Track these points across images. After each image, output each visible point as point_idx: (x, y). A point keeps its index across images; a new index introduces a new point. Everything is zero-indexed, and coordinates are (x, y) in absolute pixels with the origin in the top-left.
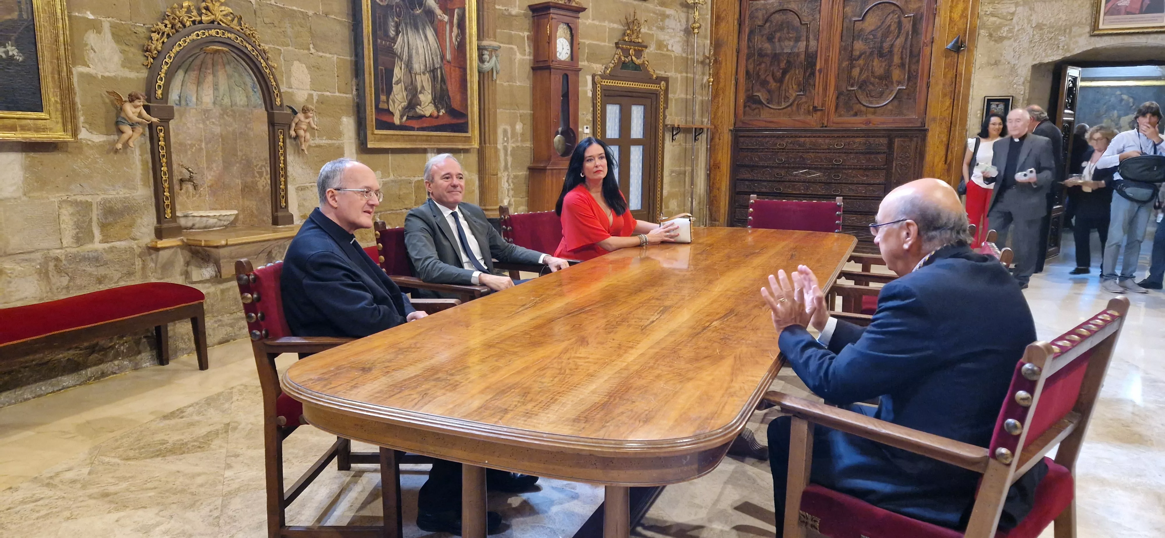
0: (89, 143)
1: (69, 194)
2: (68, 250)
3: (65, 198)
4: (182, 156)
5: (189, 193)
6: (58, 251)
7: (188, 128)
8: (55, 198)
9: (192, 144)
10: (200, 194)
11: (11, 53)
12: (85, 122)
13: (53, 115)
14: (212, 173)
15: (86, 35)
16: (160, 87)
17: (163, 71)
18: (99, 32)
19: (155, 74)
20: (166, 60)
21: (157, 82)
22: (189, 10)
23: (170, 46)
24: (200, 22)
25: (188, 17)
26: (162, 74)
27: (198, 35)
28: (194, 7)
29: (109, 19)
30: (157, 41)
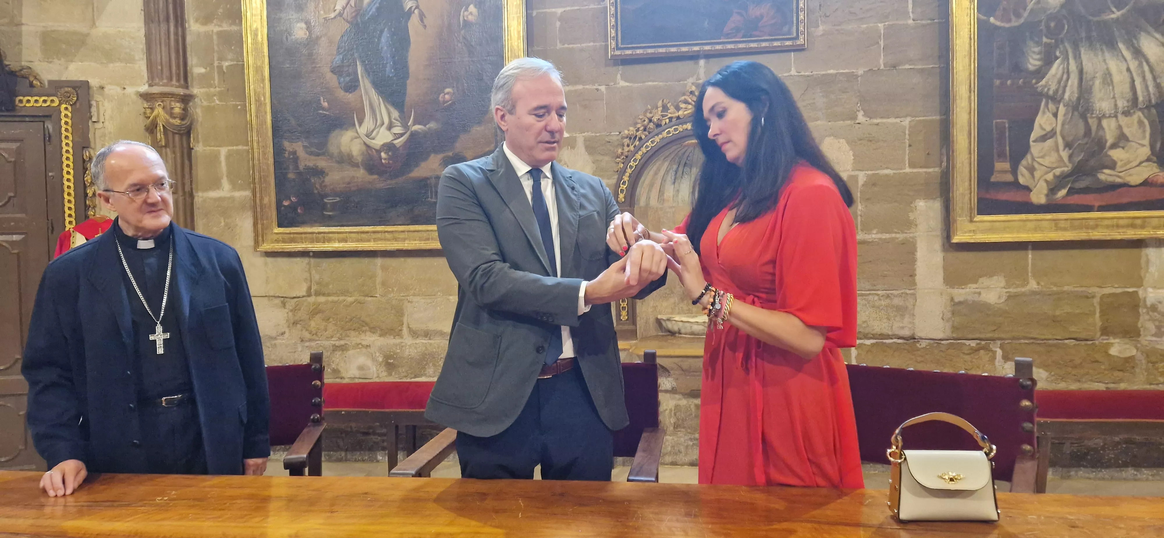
16: (622, 191)
17: (627, 174)
18: (573, 147)
19: (620, 179)
20: (631, 164)
21: (620, 186)
22: (665, 108)
23: (638, 149)
24: (678, 118)
25: (663, 116)
26: (626, 178)
27: (669, 132)
28: (670, 104)
29: (584, 134)
30: (628, 146)
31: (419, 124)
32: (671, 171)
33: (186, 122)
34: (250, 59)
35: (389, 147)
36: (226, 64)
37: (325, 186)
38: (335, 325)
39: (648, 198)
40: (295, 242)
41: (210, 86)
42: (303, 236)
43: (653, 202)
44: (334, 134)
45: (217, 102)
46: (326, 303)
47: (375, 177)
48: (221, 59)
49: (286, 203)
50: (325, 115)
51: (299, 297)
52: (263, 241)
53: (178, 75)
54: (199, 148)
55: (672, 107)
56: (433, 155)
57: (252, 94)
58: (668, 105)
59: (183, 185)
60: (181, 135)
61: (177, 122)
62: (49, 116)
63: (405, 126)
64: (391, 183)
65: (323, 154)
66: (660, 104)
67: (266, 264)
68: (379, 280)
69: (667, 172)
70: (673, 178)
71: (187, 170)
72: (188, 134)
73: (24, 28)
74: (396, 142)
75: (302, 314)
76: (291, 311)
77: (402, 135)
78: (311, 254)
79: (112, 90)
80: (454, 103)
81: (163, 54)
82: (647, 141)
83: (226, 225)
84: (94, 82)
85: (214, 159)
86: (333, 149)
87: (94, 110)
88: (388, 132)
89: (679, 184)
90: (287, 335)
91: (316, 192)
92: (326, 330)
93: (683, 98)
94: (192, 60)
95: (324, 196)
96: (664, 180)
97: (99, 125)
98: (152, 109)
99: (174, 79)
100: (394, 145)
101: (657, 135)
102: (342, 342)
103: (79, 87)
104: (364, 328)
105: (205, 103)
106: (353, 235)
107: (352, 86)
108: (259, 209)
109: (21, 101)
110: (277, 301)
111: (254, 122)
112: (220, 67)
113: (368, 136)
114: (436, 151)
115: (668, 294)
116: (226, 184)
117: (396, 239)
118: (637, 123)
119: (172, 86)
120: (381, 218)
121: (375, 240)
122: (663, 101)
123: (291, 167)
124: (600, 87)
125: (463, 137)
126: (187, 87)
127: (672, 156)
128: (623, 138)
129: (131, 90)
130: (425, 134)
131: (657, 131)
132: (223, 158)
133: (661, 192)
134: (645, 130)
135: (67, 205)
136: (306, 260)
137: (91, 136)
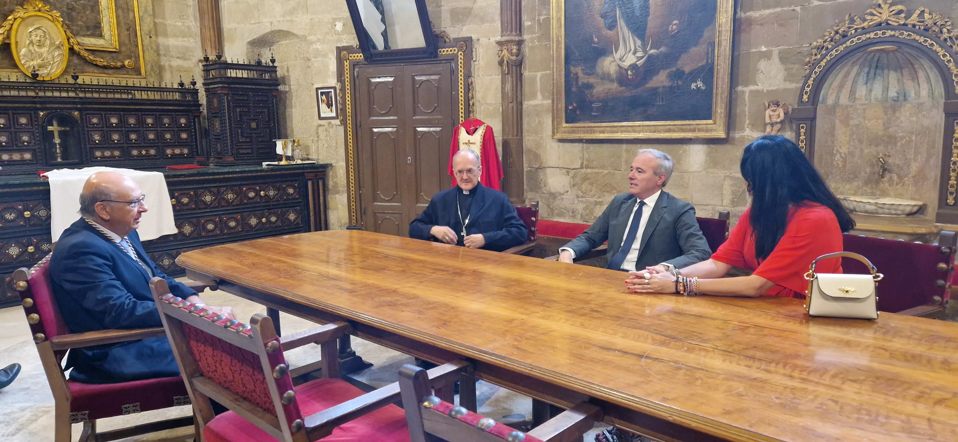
0: (750, 138)
1: (731, 172)
2: (726, 208)
3: (728, 174)
4: (890, 147)
5: (893, 181)
6: (720, 207)
7: (902, 122)
8: (721, 173)
9: (903, 136)
10: (904, 183)
11: (699, 86)
12: (749, 124)
13: (718, 121)
14: (917, 164)
15: (759, 63)
16: (806, 93)
17: (812, 79)
18: (769, 59)
19: (806, 83)
20: (816, 70)
21: (804, 89)
22: (852, 21)
23: (823, 57)
24: (863, 28)
25: (849, 28)
26: (810, 82)
27: (852, 42)
28: (857, 17)
29: (779, 48)
30: (816, 55)
31: (654, 49)
32: (862, 74)
33: (520, 57)
34: (553, 13)
35: (633, 67)
36: (542, 18)
37: (593, 96)
38: (596, 188)
39: (838, 97)
40: (575, 133)
41: (533, 33)
42: (580, 129)
43: (844, 100)
44: (600, 60)
45: (537, 43)
46: (592, 173)
47: (624, 88)
48: (539, 15)
49: (570, 108)
50: (596, 47)
51: (576, 169)
52: (557, 132)
53: (516, 28)
54: (526, 74)
55: (858, 19)
56: (662, 71)
57: (555, 37)
58: (855, 18)
59: (517, 97)
60: (517, 66)
61: (514, 58)
62: (453, 59)
63: (645, 51)
64: (634, 92)
65: (593, 74)
66: (847, 17)
67: (559, 147)
68: (623, 159)
69: (858, 74)
70: (865, 79)
71: (519, 87)
72: (520, 65)
73: (442, 8)
74: (638, 63)
75: (578, 180)
76: (572, 177)
77: (642, 57)
78: (584, 141)
79: (483, 40)
80: (678, 32)
81: (508, 16)
82: (832, 50)
83: (539, 121)
84: (474, 37)
85: (534, 79)
86: (599, 70)
87: (474, 53)
88: (633, 56)
89: (872, 84)
90: (569, 193)
91: (588, 99)
92: (591, 191)
93: (869, 11)
94: (524, 17)
95: (591, 103)
96: (855, 82)
97: (476, 63)
98: (502, 51)
99: (514, 31)
100: (637, 65)
101: (842, 44)
102: (600, 200)
103: (467, 41)
104: (614, 192)
105: (530, 45)
106: (608, 129)
107: (612, 26)
108: (555, 112)
109: (440, 52)
110: (564, 171)
111: (555, 55)
112: (539, 20)
113: (620, 60)
114: (664, 68)
115: (852, 179)
116: (539, 96)
117: (635, 131)
118: (825, 36)
119: (512, 35)
120: (626, 116)
121: (622, 132)
122: (850, 15)
123: (574, 84)
124: (795, 8)
125: (684, 56)
126: (521, 35)
127: (862, 60)
128: (812, 49)
129: (493, 40)
130: (657, 56)
131: (843, 40)
132: (538, 79)
133: (852, 92)
134: (831, 41)
135: (461, 111)
136: (581, 145)
137: (472, 69)
